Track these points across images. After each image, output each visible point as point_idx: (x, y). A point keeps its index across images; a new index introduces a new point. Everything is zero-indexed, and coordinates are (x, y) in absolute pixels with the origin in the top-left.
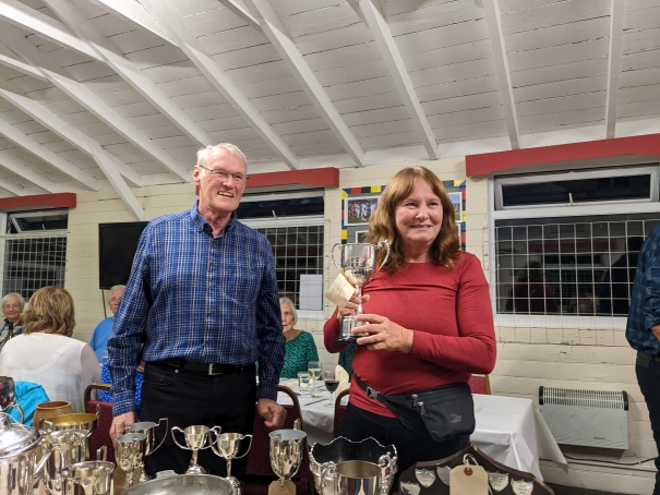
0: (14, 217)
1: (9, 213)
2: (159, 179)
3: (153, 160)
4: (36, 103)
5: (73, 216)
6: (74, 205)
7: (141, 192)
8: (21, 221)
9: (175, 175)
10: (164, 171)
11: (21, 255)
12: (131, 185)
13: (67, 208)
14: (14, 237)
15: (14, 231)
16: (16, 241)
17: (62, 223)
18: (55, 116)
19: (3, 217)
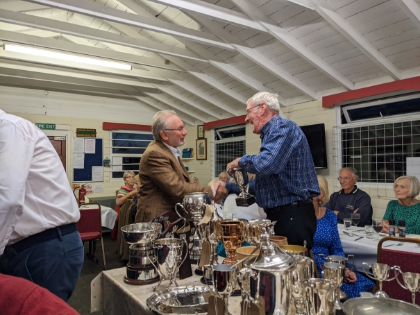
0: (218, 131)
1: (216, 129)
2: (297, 100)
3: (294, 88)
4: (229, 65)
5: (248, 128)
7: (287, 110)
8: (221, 133)
9: (308, 96)
10: (301, 94)
11: (223, 152)
14: (218, 142)
15: (218, 139)
16: (220, 144)
17: (242, 132)
18: (239, 71)
19: (213, 132)
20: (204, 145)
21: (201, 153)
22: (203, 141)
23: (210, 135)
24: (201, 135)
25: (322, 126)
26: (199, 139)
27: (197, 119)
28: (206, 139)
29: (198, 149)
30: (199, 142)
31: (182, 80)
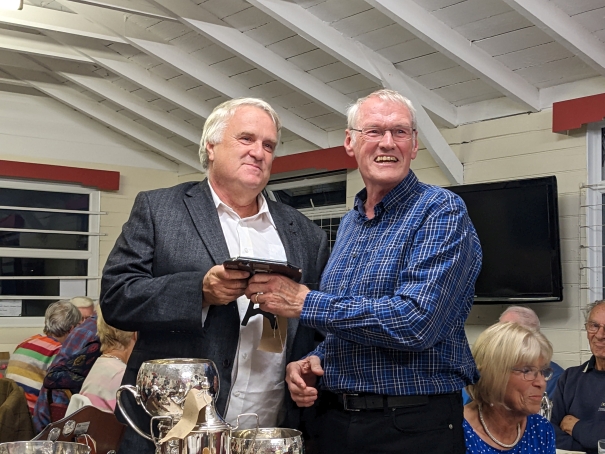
0: (270, 190)
2: (486, 110)
3: (477, 77)
4: (298, 7)
5: (353, 182)
6: (352, 167)
7: (457, 135)
8: (279, 195)
9: (516, 101)
10: (497, 94)
12: (442, 124)
13: (344, 171)
17: (338, 195)
18: (325, 24)
25: (550, 183)
31: (168, 43)
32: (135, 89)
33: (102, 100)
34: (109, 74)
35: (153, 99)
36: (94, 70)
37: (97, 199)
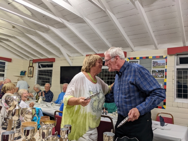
0: (40, 64)
1: (39, 63)
2: (76, 55)
3: (75, 49)
5: (54, 64)
6: (54, 61)
7: (71, 58)
8: (42, 65)
11: (41, 74)
12: (69, 56)
14: (40, 69)
15: (40, 68)
16: (40, 70)
17: (51, 66)
19: (37, 64)
20: (32, 70)
21: (31, 74)
22: (32, 68)
23: (36, 65)
24: (31, 65)
26: (30, 67)
27: (30, 57)
28: (33, 67)
29: (29, 71)
30: (30, 68)
31: (22, 37)
32: (15, 44)
33: (9, 46)
34: (10, 41)
35: (19, 47)
36: (7, 40)
37: (7, 63)
